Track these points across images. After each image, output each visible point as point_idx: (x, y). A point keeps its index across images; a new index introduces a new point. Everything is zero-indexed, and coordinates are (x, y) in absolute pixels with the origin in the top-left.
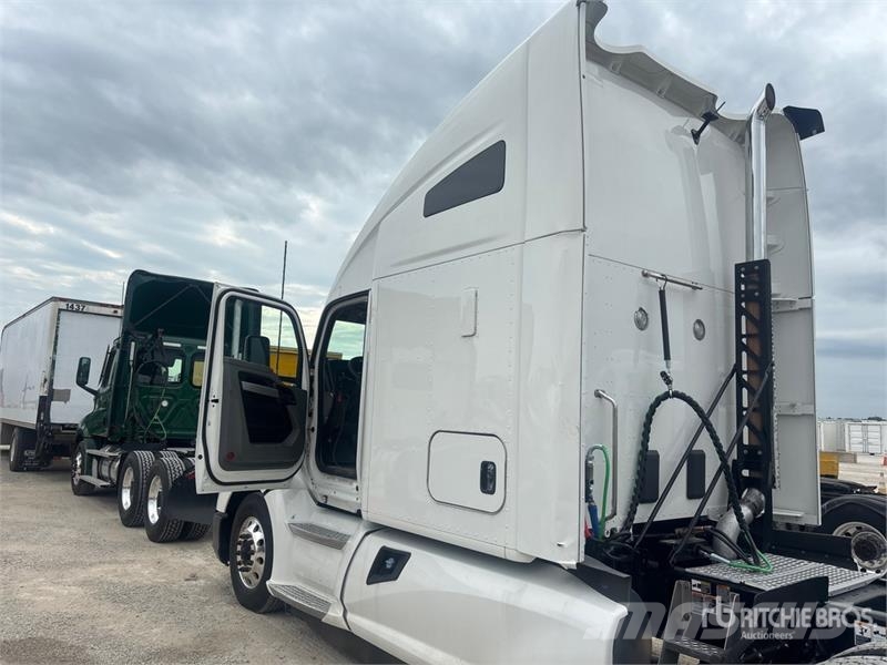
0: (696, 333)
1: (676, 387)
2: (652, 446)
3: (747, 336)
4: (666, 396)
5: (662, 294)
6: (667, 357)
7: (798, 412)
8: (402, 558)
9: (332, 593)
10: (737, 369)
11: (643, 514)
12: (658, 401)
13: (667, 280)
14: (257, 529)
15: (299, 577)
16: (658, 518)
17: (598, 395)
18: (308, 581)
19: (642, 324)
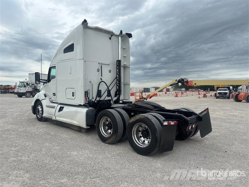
0: (109, 72)
1: (103, 80)
2: (99, 89)
3: (118, 72)
4: (101, 82)
5: (101, 66)
6: (102, 76)
7: (128, 83)
8: (63, 108)
9: (53, 115)
10: (116, 77)
11: (98, 99)
12: (100, 82)
13: (102, 64)
14: (40, 108)
15: (48, 114)
16: (100, 100)
17: (90, 82)
18: (50, 114)
19: (98, 71)
